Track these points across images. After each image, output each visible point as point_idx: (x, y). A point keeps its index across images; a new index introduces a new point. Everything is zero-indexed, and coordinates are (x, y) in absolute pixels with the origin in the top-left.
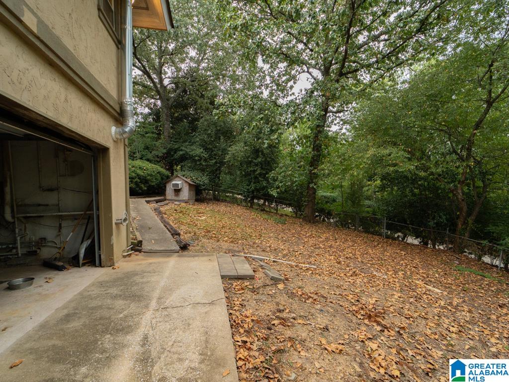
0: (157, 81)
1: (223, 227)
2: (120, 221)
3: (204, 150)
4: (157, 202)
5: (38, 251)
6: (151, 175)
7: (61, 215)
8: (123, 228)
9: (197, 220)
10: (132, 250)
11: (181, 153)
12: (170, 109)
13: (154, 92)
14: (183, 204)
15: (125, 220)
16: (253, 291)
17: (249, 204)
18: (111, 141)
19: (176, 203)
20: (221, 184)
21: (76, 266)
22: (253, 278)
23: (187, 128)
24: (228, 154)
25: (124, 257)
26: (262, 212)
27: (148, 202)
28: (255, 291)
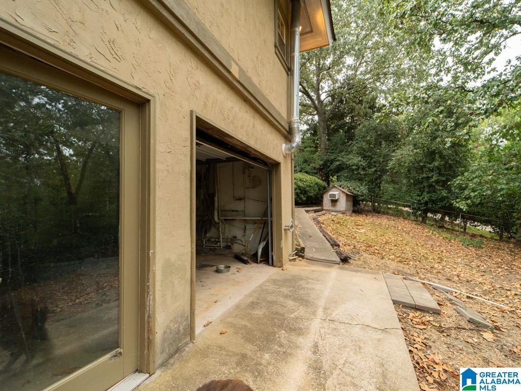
0: (314, 98)
1: (386, 243)
2: (288, 228)
3: (362, 158)
4: (315, 211)
5: (232, 245)
6: (310, 186)
7: (246, 219)
8: (290, 234)
9: (356, 232)
10: (296, 255)
11: (338, 163)
12: (327, 122)
13: (312, 109)
14: (340, 215)
15: (292, 227)
16: (441, 330)
17: (421, 219)
18: (282, 157)
19: (333, 213)
20: (383, 194)
21: (256, 263)
22: (439, 314)
23: (344, 138)
24: (391, 160)
25: (290, 260)
26: (440, 230)
27: (307, 211)
28: (443, 331)
